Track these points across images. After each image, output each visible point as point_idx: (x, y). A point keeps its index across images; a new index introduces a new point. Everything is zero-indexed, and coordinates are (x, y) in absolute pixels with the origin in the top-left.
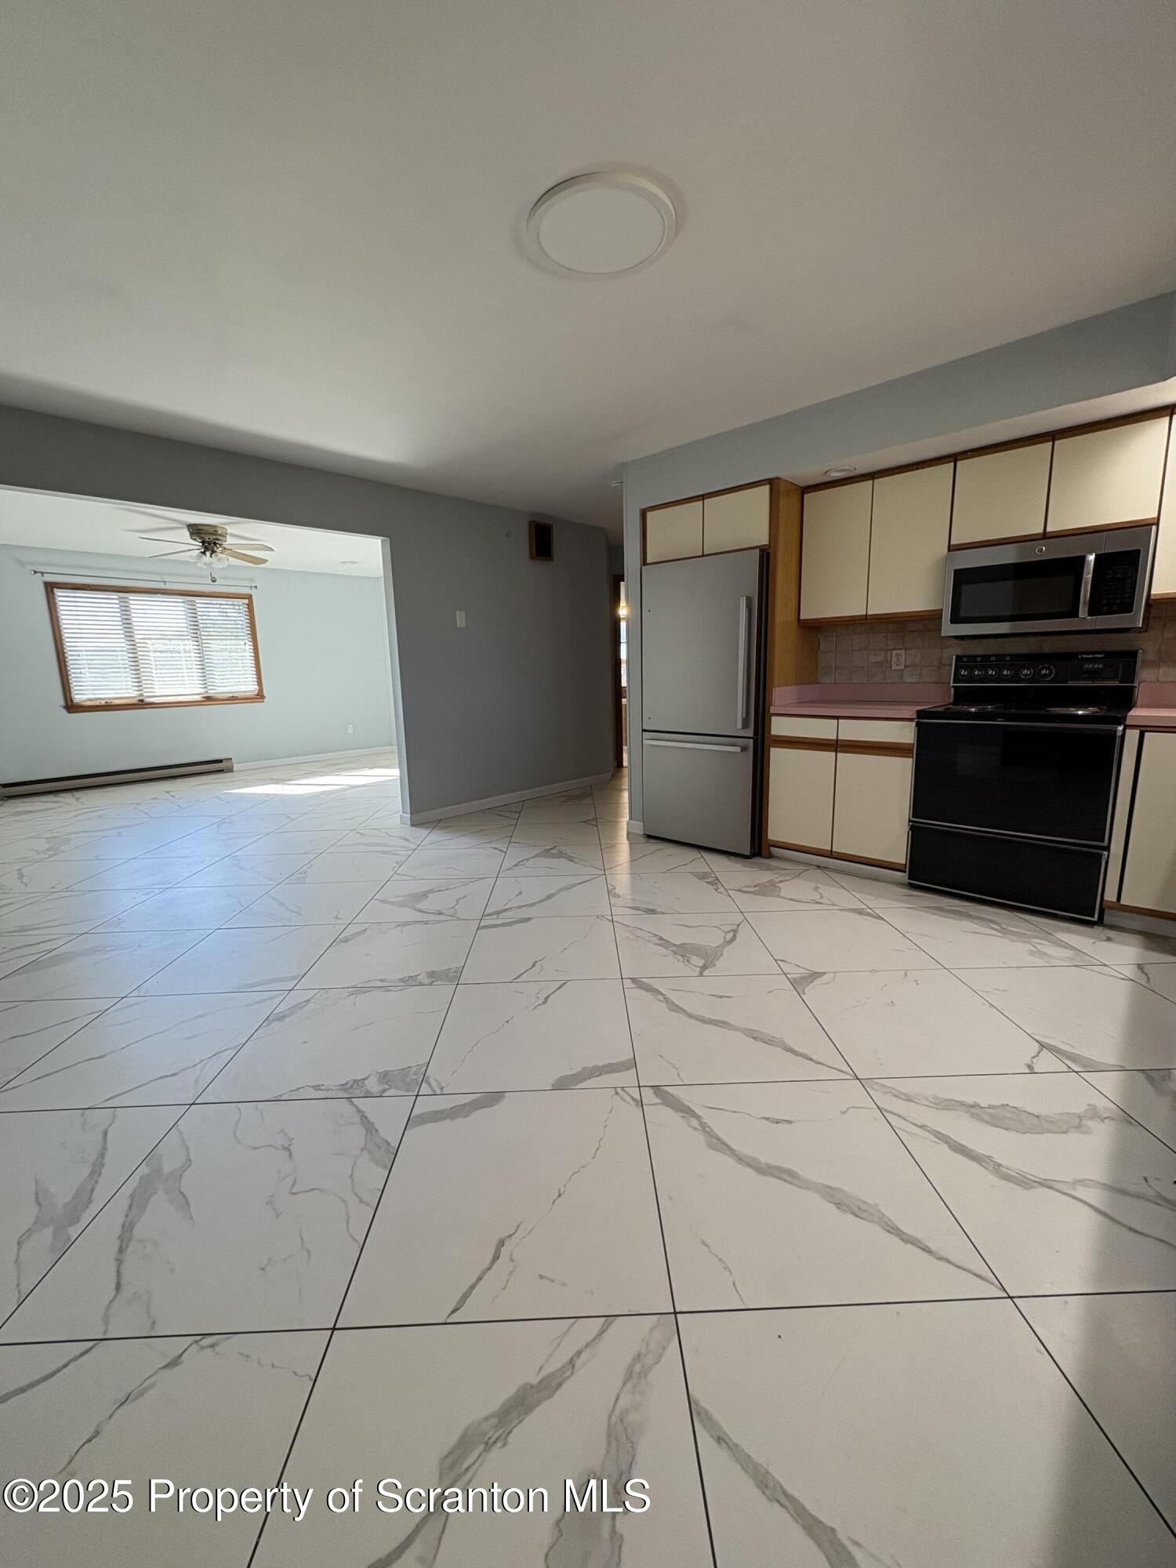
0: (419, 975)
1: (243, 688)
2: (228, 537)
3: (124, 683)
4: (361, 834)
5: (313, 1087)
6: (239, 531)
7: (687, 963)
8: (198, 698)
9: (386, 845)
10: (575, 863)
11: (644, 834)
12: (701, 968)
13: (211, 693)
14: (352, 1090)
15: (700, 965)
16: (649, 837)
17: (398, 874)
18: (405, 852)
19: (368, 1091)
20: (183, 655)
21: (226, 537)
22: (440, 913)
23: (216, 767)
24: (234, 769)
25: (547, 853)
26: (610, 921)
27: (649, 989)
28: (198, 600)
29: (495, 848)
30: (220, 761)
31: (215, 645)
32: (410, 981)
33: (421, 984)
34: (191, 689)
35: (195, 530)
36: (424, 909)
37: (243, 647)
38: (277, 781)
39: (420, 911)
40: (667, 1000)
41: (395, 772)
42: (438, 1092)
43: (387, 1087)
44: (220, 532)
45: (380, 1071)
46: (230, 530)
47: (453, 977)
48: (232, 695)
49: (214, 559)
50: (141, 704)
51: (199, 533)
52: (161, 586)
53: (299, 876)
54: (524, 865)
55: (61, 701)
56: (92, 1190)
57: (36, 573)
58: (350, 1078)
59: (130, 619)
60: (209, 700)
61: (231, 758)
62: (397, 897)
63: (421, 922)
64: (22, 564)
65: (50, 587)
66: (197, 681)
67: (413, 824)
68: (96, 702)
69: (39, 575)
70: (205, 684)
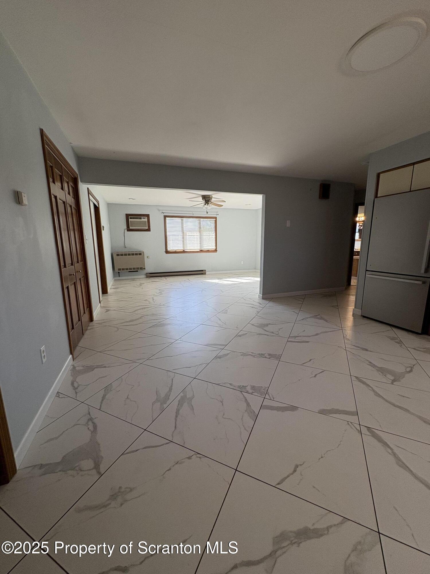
0: (265, 354)
1: (211, 248)
2: (213, 198)
3: (180, 246)
4: (245, 300)
5: (230, 384)
6: (217, 196)
7: (384, 376)
8: (198, 250)
9: (253, 305)
10: (328, 322)
11: (361, 315)
12: (392, 380)
13: (202, 249)
14: (242, 389)
15: (392, 379)
16: (364, 317)
17: (258, 316)
18: (260, 308)
19: (248, 391)
20: (196, 237)
21: (212, 198)
22: (273, 333)
23: (201, 272)
24: (206, 274)
25: (315, 317)
26: (344, 349)
27: (364, 383)
28: (202, 219)
29: (294, 312)
30: (202, 271)
31: (205, 234)
32: (262, 355)
33: (266, 357)
34: (197, 248)
35: (204, 197)
36: (267, 330)
37: (212, 234)
38: (219, 279)
39: (265, 330)
40: (374, 391)
41: (259, 279)
42: (272, 399)
43: (254, 391)
44: (210, 197)
45: (252, 385)
46: (213, 196)
47: (278, 358)
48: (207, 250)
49: (208, 206)
50: (184, 252)
51: (205, 198)
52: (192, 215)
53: (225, 311)
54: (306, 320)
55: (165, 250)
56: (169, 395)
57: (162, 213)
58: (242, 384)
59: (183, 226)
60: (201, 251)
61: (205, 270)
62: (257, 324)
63: (266, 335)
64: (159, 210)
65: (165, 217)
66: (199, 245)
67: (263, 299)
68: (173, 251)
69: (163, 213)
70: (201, 246)
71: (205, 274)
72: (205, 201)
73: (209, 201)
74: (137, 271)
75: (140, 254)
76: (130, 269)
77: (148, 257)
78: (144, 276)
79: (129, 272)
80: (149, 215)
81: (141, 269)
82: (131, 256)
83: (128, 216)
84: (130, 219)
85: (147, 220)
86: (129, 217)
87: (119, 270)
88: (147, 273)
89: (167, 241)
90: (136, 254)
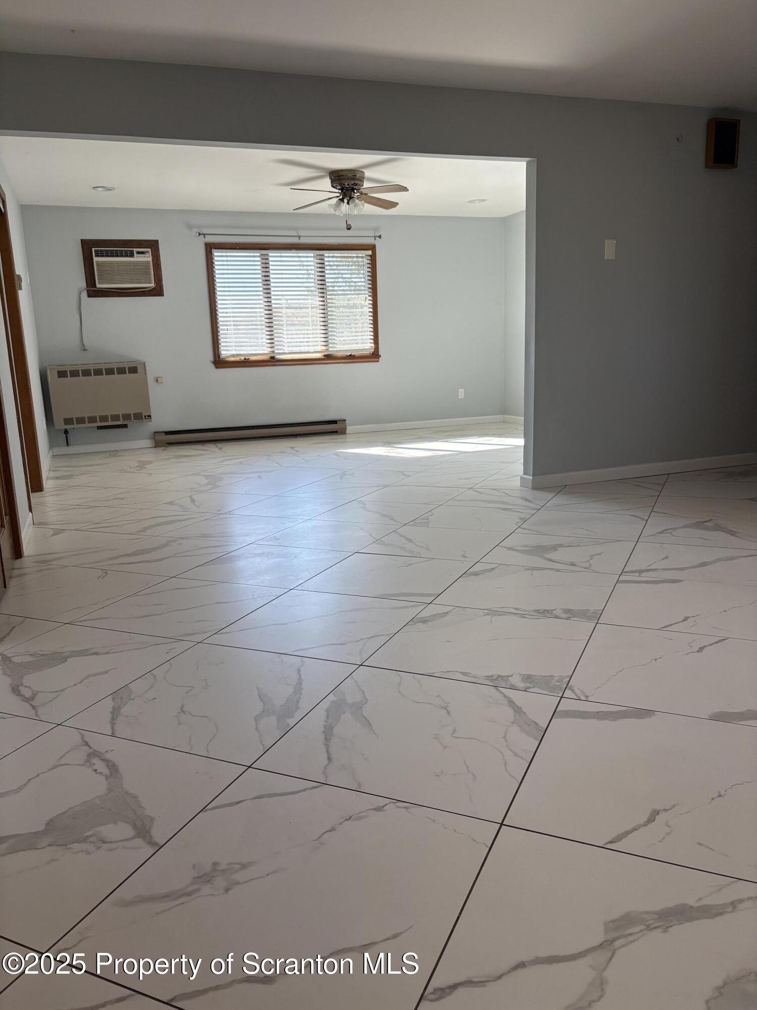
0: (554, 610)
1: (360, 346)
2: (365, 181)
3: (260, 341)
4: (478, 492)
5: (462, 673)
8: (319, 356)
9: (507, 503)
10: (737, 536)
13: (331, 351)
14: (496, 681)
17: (523, 528)
18: (528, 511)
19: (513, 685)
20: (309, 312)
22: (575, 565)
23: (332, 428)
24: (348, 430)
25: (699, 525)
28: (328, 254)
29: (634, 516)
30: (335, 422)
31: (338, 301)
32: (545, 613)
33: (556, 617)
34: (314, 347)
35: (337, 177)
36: (554, 559)
37: (362, 302)
38: (387, 444)
39: (549, 560)
41: (521, 442)
42: (583, 698)
43: (531, 686)
44: (358, 176)
45: (524, 673)
46: (367, 173)
48: (349, 353)
49: (351, 206)
50: (272, 361)
53: (421, 521)
54: (670, 533)
55: (210, 356)
56: (298, 702)
57: (200, 234)
58: (495, 672)
59: (268, 276)
60: (329, 358)
61: (345, 420)
62: (523, 546)
63: (551, 569)
64: (190, 227)
65: (210, 248)
66: (320, 338)
67: (535, 488)
68: (237, 359)
69: (202, 236)
70: (327, 343)
71: (343, 432)
72: (342, 189)
73: (353, 190)
74: (125, 426)
75: (134, 370)
76: (104, 418)
77: (157, 381)
78: (147, 443)
79: (99, 428)
80: (157, 242)
81: (139, 417)
82: (105, 377)
83: (89, 248)
84: (96, 256)
85: (150, 259)
86: (93, 249)
87: (66, 424)
88: (155, 433)
89: (217, 328)
90: (121, 371)
